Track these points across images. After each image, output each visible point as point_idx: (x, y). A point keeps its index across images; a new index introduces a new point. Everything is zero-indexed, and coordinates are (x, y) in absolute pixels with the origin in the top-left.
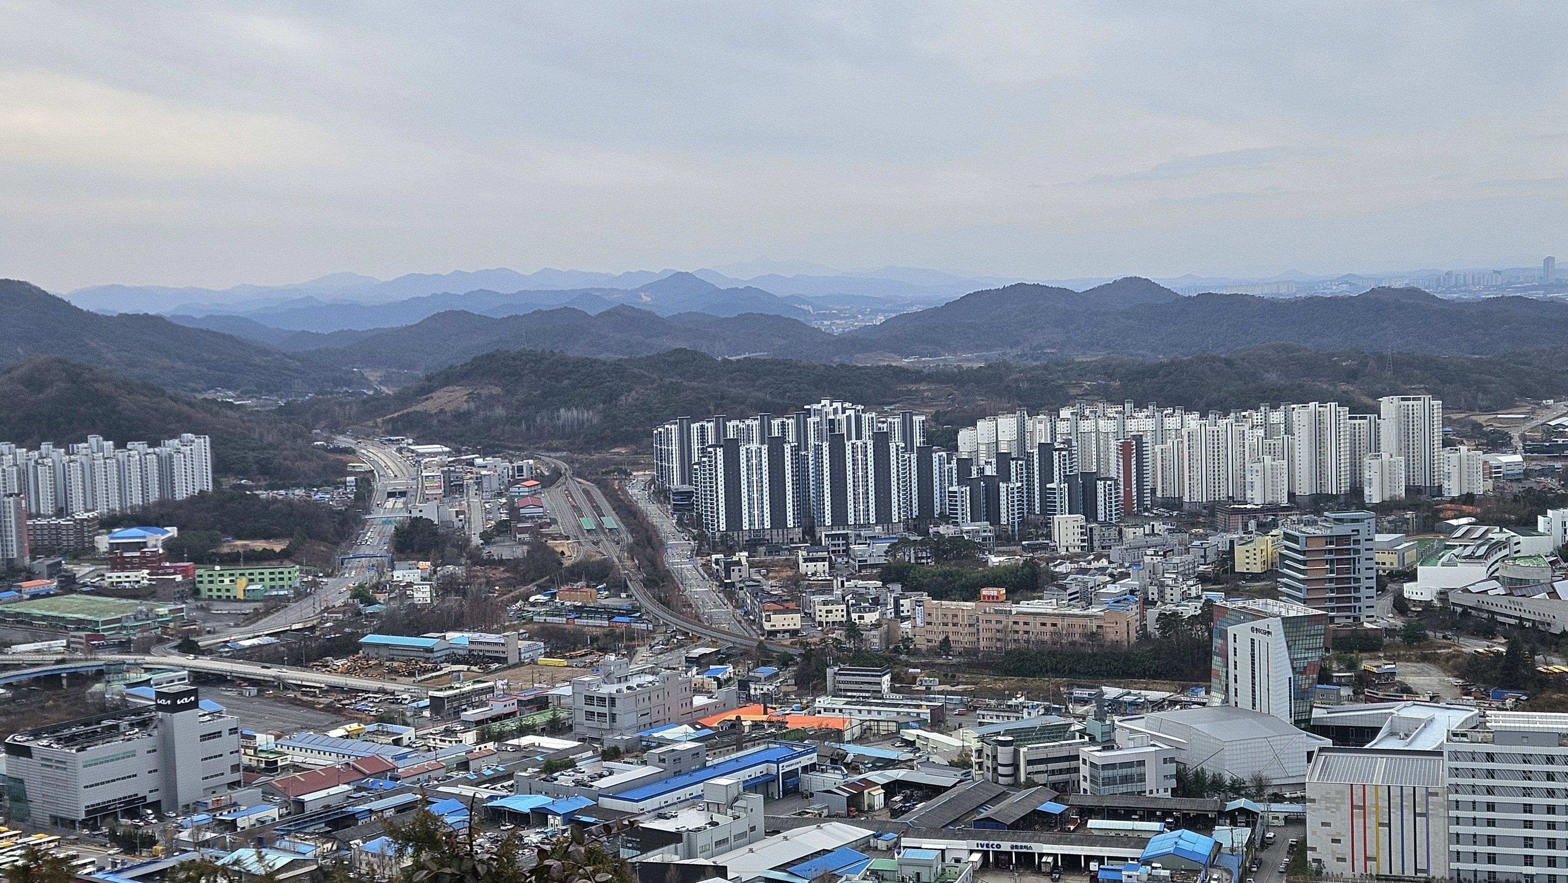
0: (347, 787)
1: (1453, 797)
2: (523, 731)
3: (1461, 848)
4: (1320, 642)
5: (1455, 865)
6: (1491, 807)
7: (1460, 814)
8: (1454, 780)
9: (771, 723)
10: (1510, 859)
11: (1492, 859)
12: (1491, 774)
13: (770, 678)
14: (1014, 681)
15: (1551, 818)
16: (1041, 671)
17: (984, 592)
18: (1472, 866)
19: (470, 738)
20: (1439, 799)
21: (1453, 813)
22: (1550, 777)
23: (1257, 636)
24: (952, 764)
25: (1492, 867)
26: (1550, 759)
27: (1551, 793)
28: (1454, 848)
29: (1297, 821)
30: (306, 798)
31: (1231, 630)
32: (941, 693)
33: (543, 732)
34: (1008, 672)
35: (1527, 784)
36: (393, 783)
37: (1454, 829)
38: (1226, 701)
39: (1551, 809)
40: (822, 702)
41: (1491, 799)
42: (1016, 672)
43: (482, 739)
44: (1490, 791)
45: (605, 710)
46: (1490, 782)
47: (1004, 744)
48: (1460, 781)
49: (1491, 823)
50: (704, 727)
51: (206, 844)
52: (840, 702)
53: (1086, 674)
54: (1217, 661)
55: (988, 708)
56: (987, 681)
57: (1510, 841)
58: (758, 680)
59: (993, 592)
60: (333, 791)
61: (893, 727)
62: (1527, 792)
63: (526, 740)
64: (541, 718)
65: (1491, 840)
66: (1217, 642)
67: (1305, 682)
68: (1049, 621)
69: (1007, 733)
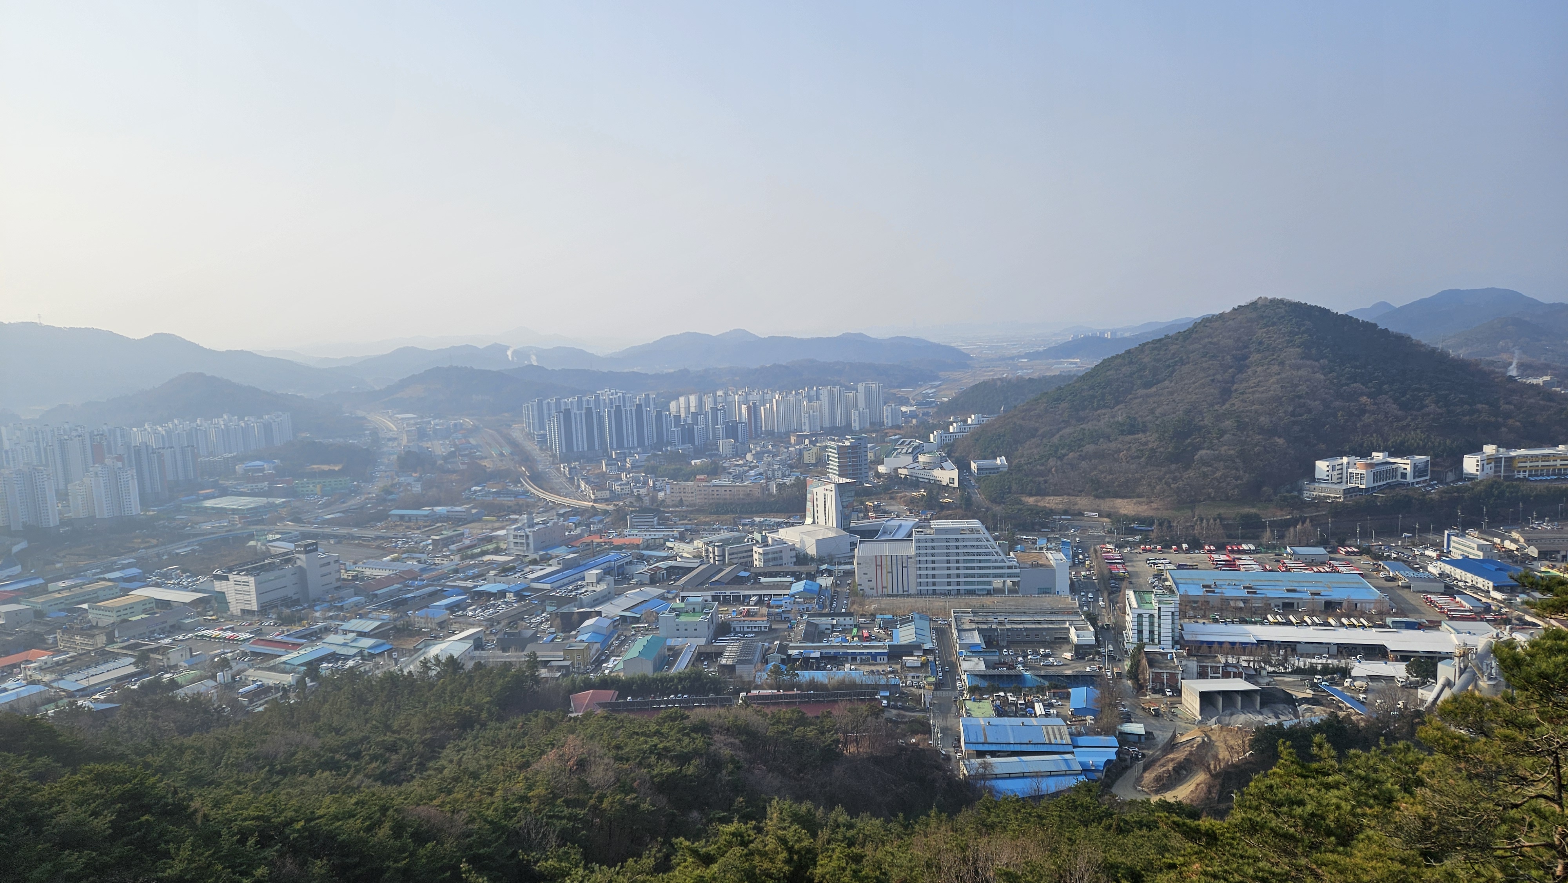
0: (399, 586)
1: (918, 559)
2: (484, 553)
3: (921, 580)
4: (853, 493)
5: (919, 588)
6: (933, 562)
7: (921, 566)
8: (918, 552)
9: (606, 543)
10: (941, 584)
11: (934, 584)
12: (933, 548)
13: (601, 521)
14: (714, 517)
15: (958, 565)
16: (726, 513)
17: (698, 477)
18: (927, 588)
19: (456, 558)
20: (912, 560)
21: (918, 566)
22: (957, 547)
23: (826, 492)
24: (694, 557)
25: (934, 588)
26: (957, 540)
27: (958, 554)
28: (919, 580)
29: (850, 573)
30: (379, 592)
31: (815, 490)
32: (682, 524)
33: (492, 553)
34: (711, 513)
35: (948, 551)
36: (422, 583)
37: (919, 572)
38: (814, 522)
39: (958, 561)
40: (626, 532)
41: (933, 558)
42: (716, 513)
43: (463, 558)
44: (933, 555)
45: (524, 541)
46: (933, 551)
47: (718, 546)
48: (921, 551)
49: (934, 569)
50: (573, 546)
51: (331, 618)
52: (635, 532)
53: (747, 513)
54: (809, 505)
55: (705, 530)
56: (703, 518)
57: (941, 576)
58: (594, 523)
59: (702, 477)
60: (392, 588)
61: (662, 541)
62: (948, 555)
63: (486, 558)
64: (491, 547)
65: (934, 576)
66: (809, 496)
67: (847, 511)
68: (728, 489)
69: (720, 541)
